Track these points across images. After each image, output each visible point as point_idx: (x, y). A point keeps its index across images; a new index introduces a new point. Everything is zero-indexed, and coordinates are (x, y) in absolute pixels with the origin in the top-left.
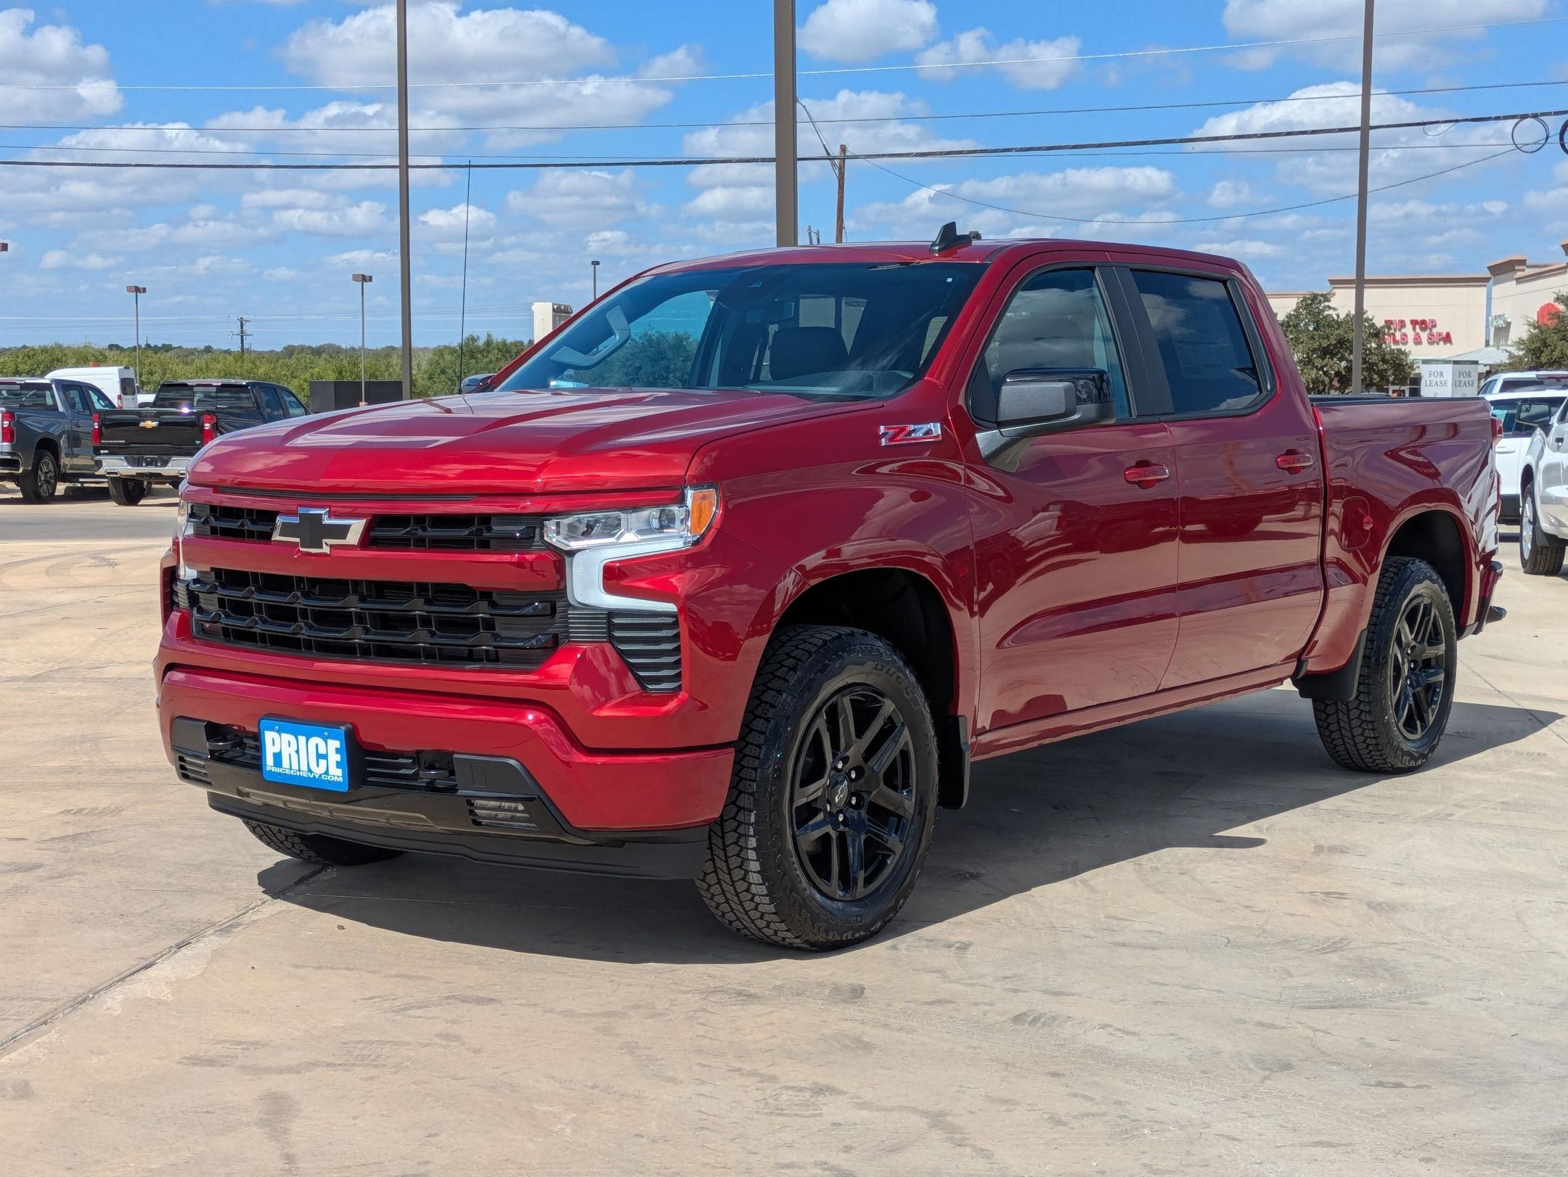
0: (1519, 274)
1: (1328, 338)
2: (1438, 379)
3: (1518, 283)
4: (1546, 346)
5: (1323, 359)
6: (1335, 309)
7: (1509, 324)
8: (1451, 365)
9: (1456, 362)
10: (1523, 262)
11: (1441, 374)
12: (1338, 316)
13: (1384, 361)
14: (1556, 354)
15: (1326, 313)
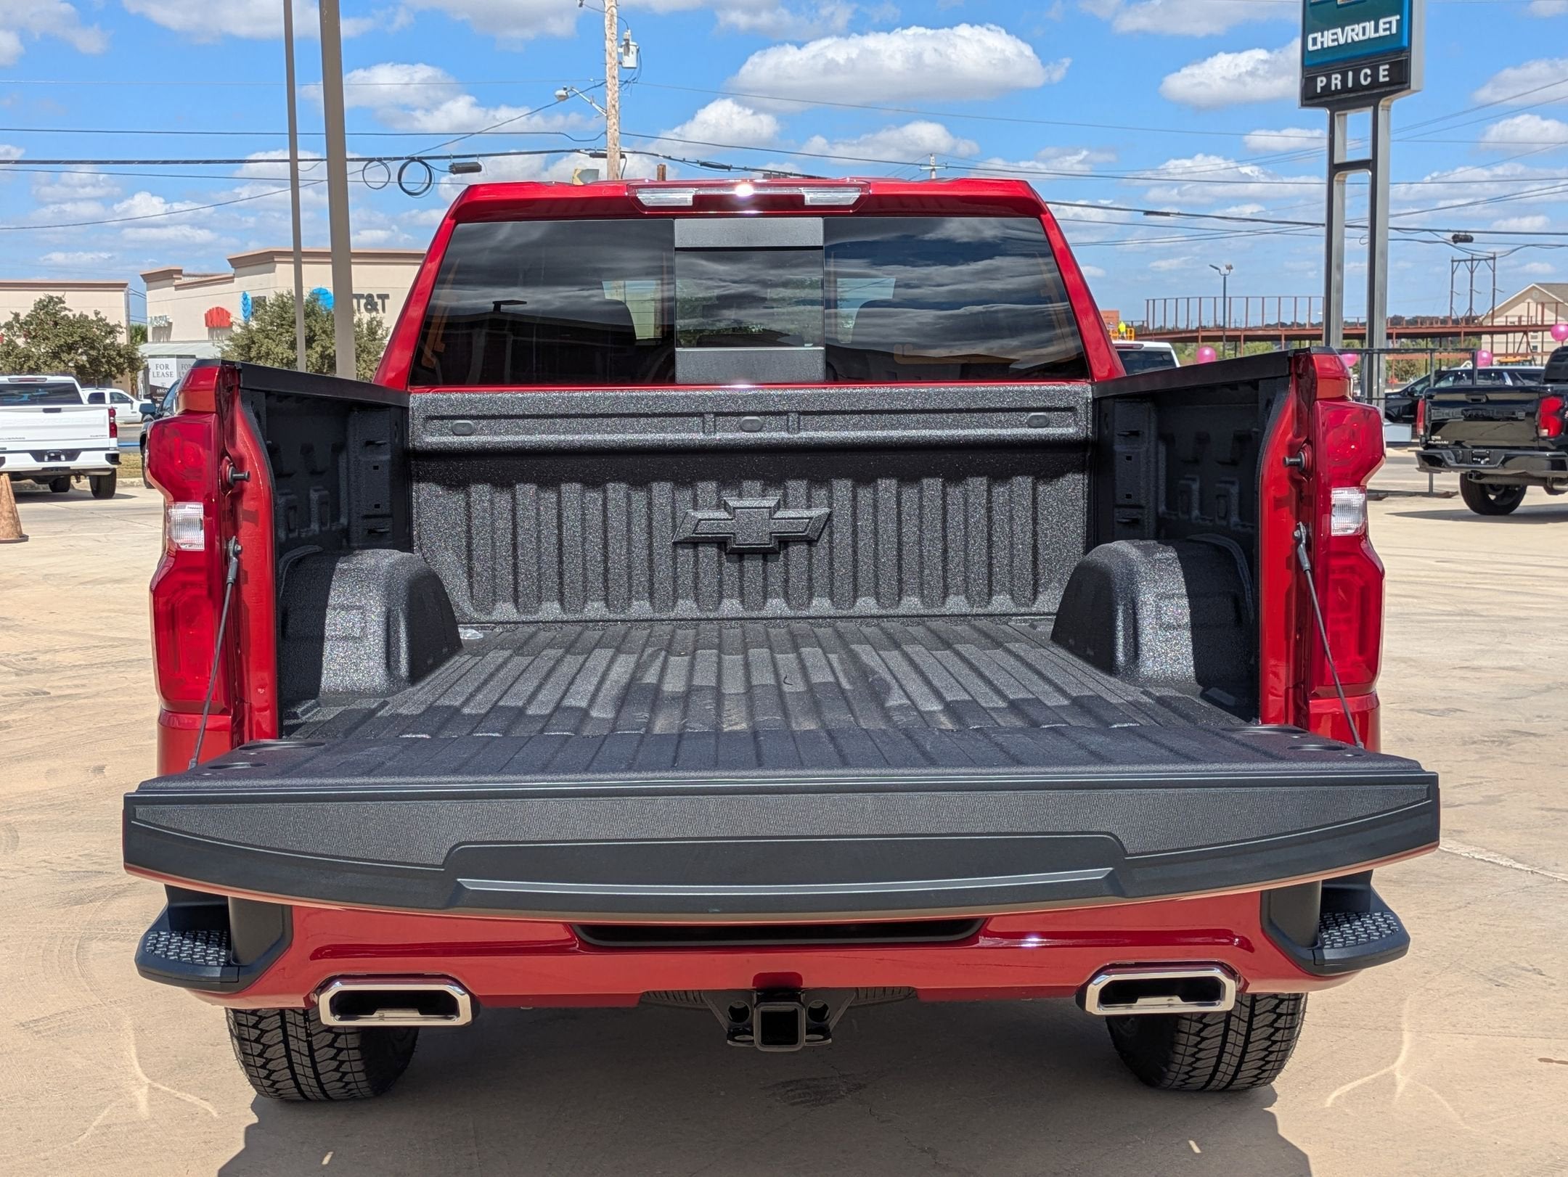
0: (177, 282)
1: (72, 335)
2: (165, 371)
3: (176, 290)
4: (254, 343)
5: (69, 354)
6: (70, 310)
7: (170, 324)
8: (175, 359)
9: (179, 357)
10: (179, 272)
11: (167, 367)
12: (74, 316)
13: (120, 355)
14: (263, 349)
15: (63, 314)
